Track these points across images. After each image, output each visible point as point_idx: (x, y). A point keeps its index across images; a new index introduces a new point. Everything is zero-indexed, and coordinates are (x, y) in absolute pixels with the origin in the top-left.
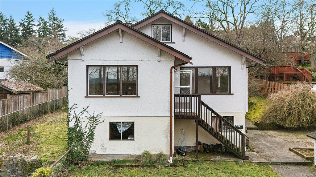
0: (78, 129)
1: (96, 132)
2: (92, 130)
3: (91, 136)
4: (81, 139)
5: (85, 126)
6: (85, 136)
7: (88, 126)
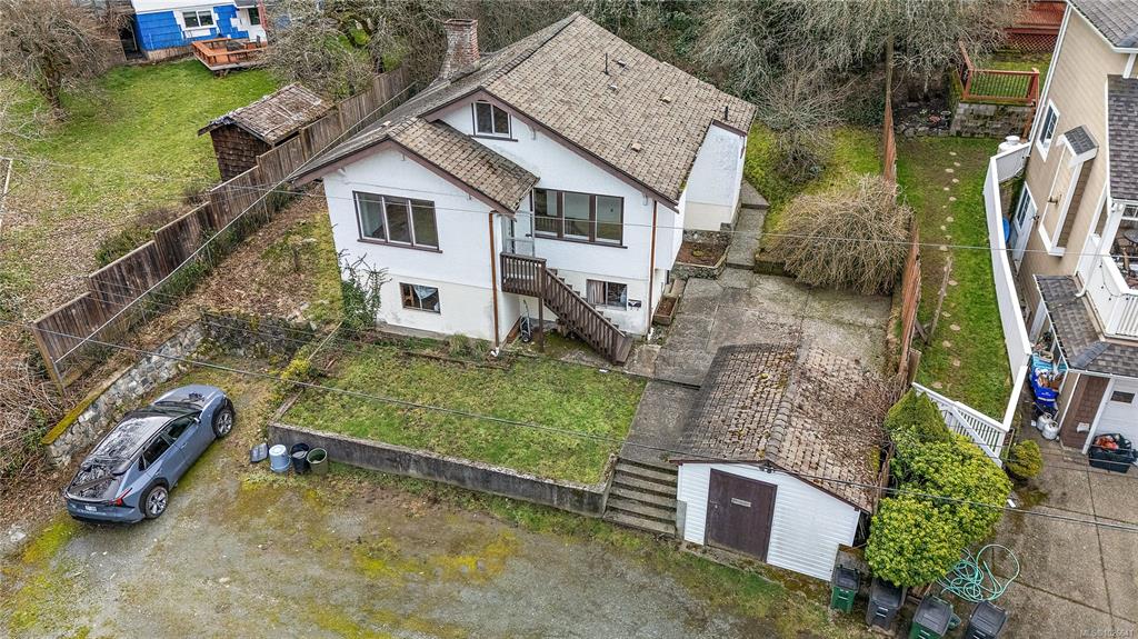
0: (355, 285)
1: (382, 293)
2: (376, 289)
3: (376, 298)
4: (362, 301)
5: (365, 282)
6: (367, 297)
7: (370, 283)
